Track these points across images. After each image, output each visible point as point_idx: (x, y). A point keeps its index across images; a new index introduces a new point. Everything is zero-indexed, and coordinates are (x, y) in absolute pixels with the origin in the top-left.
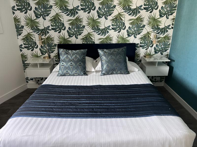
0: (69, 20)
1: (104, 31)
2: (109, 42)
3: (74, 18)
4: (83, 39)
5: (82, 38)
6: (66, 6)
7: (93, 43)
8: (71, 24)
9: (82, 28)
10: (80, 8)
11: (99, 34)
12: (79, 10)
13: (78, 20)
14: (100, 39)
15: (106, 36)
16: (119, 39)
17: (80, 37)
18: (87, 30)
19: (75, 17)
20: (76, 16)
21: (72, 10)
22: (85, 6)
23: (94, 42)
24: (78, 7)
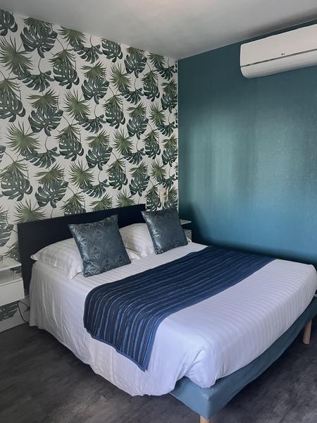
0: (40, 174)
1: (99, 190)
2: (107, 207)
3: (47, 170)
4: (65, 207)
5: (63, 204)
6: (32, 149)
7: (82, 212)
8: (42, 181)
9: (62, 187)
10: (58, 152)
11: (91, 196)
12: (58, 155)
13: (56, 173)
14: (94, 203)
15: (102, 197)
16: (121, 201)
17: (60, 204)
18: (73, 190)
19: (50, 168)
20: (52, 166)
21: (44, 154)
22: (67, 148)
23: (84, 210)
24: (55, 149)
